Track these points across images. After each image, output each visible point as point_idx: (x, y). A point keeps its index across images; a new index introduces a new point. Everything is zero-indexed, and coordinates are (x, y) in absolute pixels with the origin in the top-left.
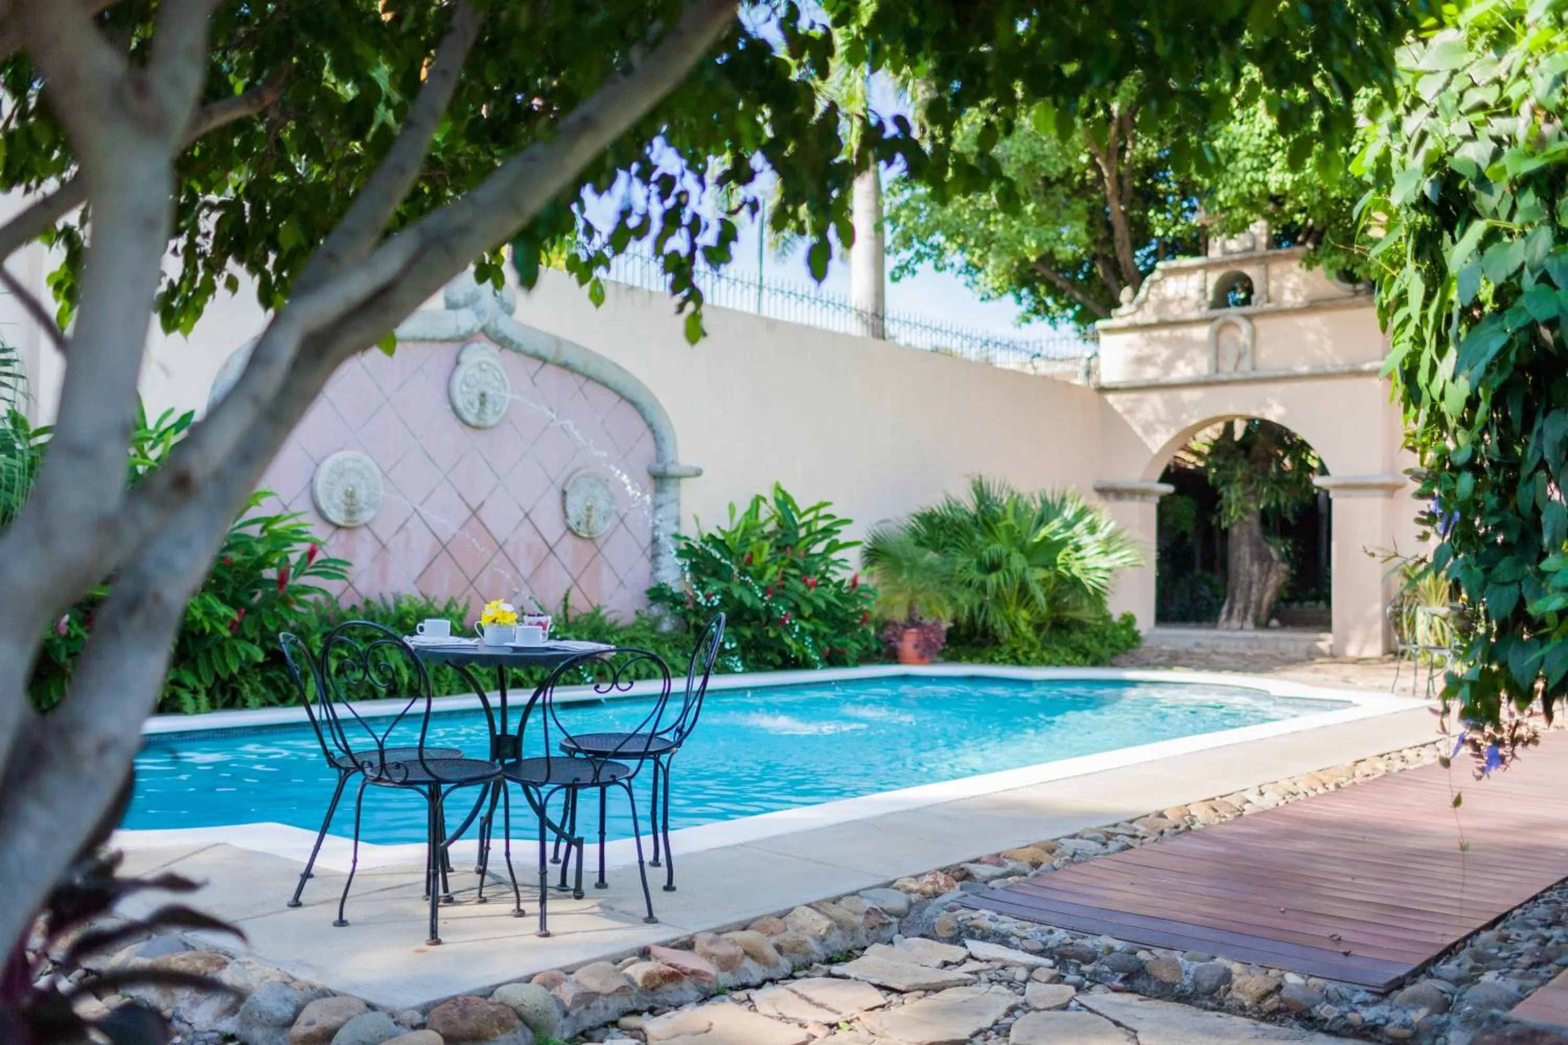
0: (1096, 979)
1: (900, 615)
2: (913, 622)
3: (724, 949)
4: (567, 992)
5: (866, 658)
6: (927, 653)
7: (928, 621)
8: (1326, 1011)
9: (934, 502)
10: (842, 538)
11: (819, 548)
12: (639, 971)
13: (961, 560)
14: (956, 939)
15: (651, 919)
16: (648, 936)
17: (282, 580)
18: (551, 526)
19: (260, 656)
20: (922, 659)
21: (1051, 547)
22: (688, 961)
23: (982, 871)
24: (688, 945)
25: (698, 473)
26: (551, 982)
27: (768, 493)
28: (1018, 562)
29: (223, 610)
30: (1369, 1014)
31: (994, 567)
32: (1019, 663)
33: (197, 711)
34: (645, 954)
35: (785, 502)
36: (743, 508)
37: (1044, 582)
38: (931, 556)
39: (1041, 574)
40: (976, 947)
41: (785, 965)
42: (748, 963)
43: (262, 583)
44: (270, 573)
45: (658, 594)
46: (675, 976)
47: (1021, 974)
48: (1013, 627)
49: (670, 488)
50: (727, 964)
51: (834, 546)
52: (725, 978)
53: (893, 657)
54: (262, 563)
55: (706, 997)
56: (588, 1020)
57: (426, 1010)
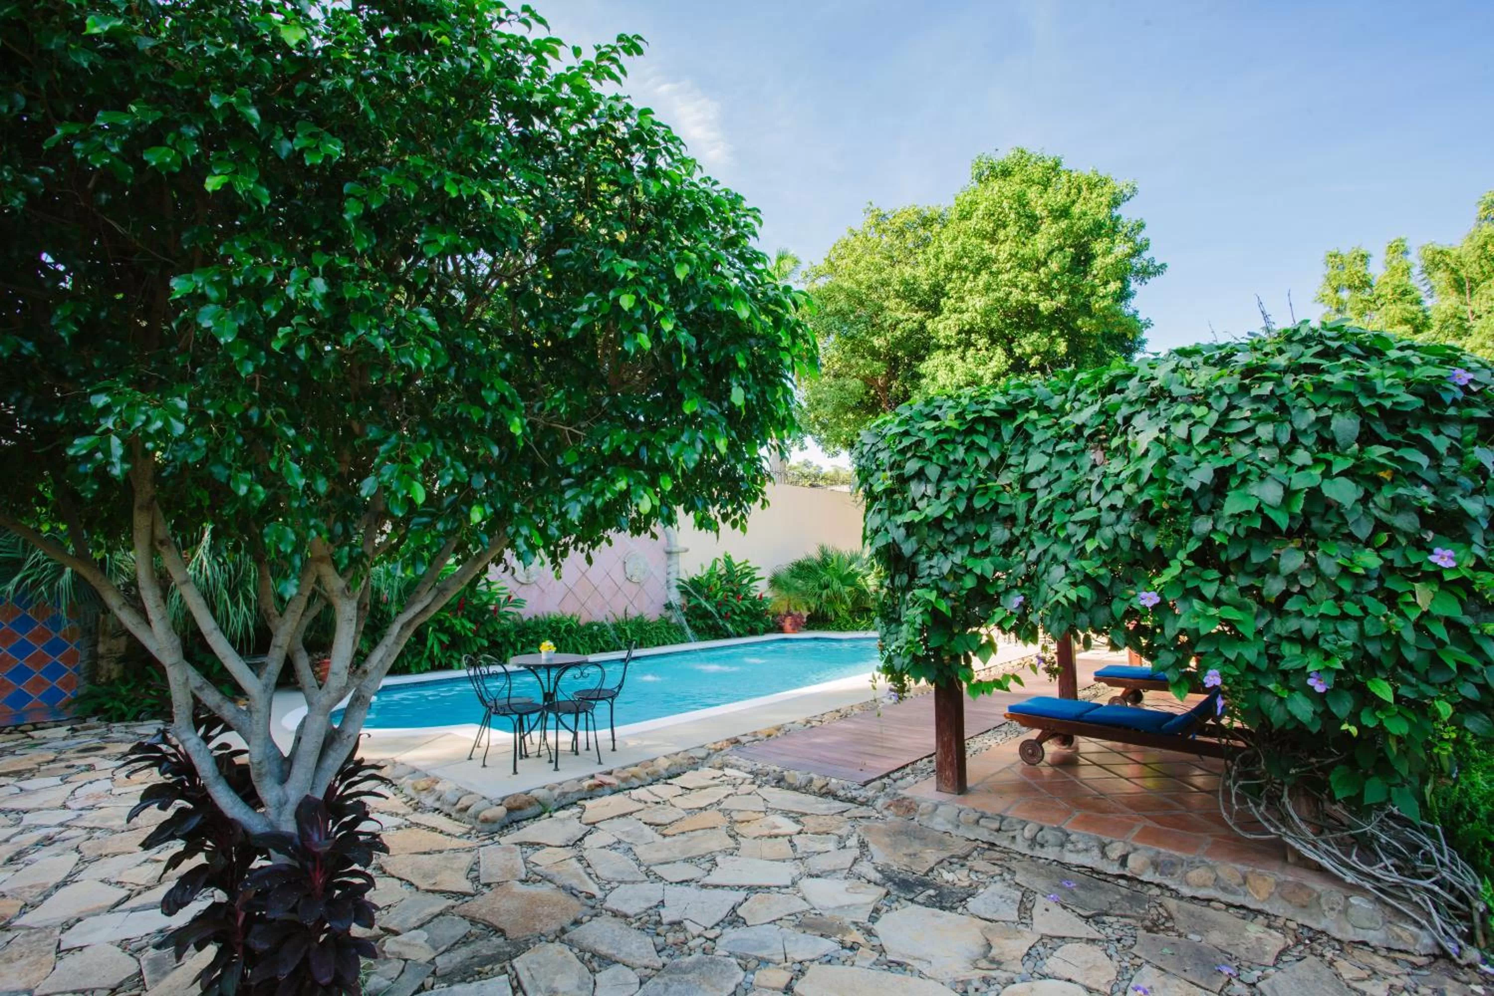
0: (767, 782)
1: (783, 610)
2: (789, 614)
3: (624, 774)
4: (557, 792)
5: (767, 631)
6: (796, 627)
7: (795, 613)
8: (841, 793)
9: (800, 557)
10: (756, 576)
11: (745, 581)
12: (586, 784)
13: (811, 584)
14: (721, 768)
15: (600, 763)
16: (596, 769)
17: (495, 611)
18: (619, 578)
19: (486, 643)
20: (794, 630)
21: (853, 576)
22: (608, 779)
23: (744, 740)
24: (610, 773)
25: (687, 550)
26: (551, 789)
27: (722, 557)
28: (836, 584)
29: (469, 625)
30: (854, 793)
31: (826, 587)
32: (841, 630)
33: (460, 668)
34: (592, 777)
35: (729, 562)
36: (707, 567)
37: (850, 593)
38: (800, 583)
39: (848, 589)
40: (728, 771)
41: (649, 779)
42: (634, 780)
43: (489, 611)
44: (492, 607)
45: (669, 606)
46: (601, 785)
47: (739, 781)
48: (836, 614)
49: (674, 557)
50: (625, 780)
51: (752, 580)
52: (623, 785)
53: (781, 630)
54: (487, 604)
55: (614, 792)
56: (564, 802)
57: (503, 799)
